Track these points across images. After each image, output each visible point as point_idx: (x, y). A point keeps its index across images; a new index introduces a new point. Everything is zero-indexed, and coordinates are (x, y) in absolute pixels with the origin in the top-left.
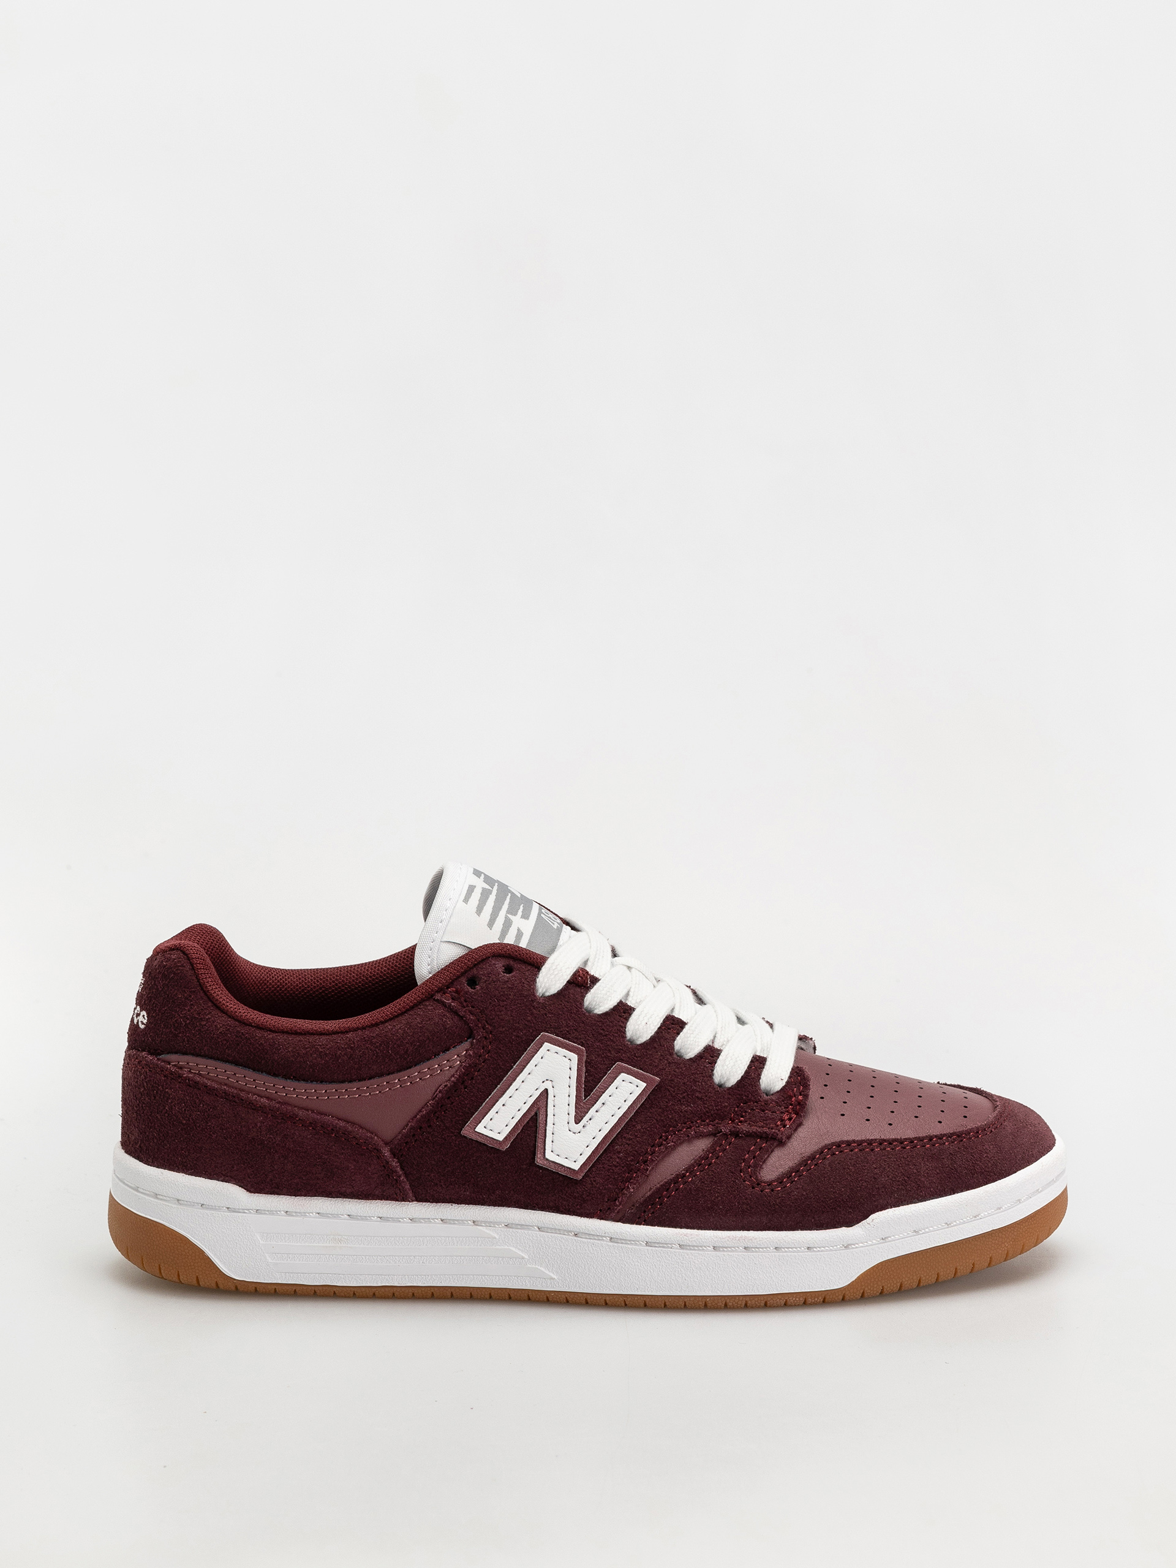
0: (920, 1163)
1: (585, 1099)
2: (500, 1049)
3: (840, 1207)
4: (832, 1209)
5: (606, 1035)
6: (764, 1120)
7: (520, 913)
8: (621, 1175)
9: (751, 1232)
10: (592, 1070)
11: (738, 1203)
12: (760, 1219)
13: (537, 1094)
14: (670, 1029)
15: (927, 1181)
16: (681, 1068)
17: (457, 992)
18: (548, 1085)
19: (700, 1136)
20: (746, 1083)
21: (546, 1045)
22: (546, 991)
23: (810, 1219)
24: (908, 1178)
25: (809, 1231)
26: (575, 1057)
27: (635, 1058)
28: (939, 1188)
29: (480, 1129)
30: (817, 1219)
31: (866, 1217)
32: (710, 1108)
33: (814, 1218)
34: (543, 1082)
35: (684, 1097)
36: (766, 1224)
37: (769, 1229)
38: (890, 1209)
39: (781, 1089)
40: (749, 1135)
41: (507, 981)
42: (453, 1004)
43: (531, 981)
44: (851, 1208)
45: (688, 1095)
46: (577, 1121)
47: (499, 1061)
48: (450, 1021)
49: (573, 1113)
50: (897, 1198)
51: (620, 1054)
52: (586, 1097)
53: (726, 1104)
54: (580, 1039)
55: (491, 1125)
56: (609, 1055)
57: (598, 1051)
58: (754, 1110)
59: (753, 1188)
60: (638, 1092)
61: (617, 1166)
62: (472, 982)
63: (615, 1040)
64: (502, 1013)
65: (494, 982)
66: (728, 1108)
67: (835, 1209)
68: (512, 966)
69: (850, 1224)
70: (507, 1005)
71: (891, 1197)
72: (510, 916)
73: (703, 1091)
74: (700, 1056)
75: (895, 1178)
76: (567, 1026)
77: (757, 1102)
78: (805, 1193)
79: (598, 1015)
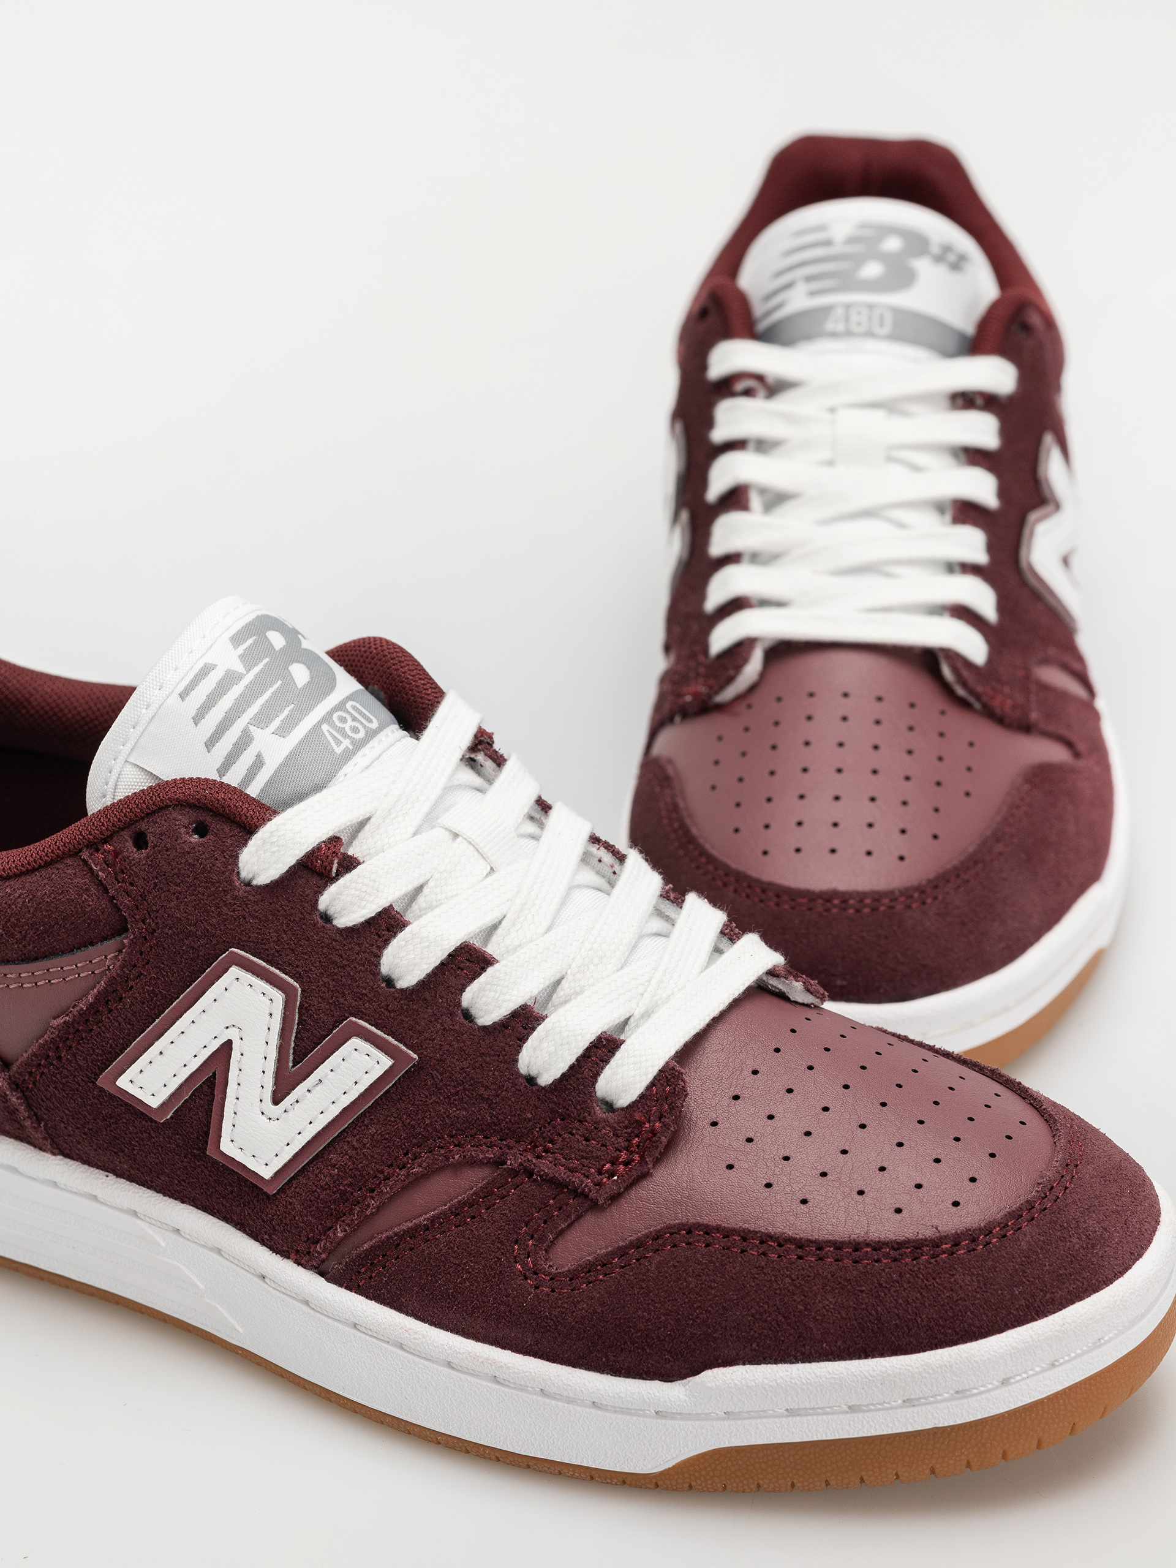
0: (816, 1294)
1: (293, 1067)
2: (163, 963)
3: (650, 1347)
4: (638, 1348)
5: (343, 967)
6: (583, 1157)
7: (276, 723)
8: (329, 1204)
9: (508, 1352)
10: (309, 1021)
11: (495, 1299)
12: (523, 1335)
13: (215, 1046)
14: (462, 970)
15: (819, 1330)
16: (464, 1042)
17: (116, 854)
18: (233, 1034)
19: (472, 1163)
20: (570, 1084)
21: (234, 971)
22: (253, 878)
23: (600, 1355)
24: (784, 1317)
25: (598, 1374)
26: (278, 997)
27: (387, 1013)
28: (839, 1344)
29: (123, 1082)
30: (612, 1358)
31: (696, 1372)
32: (501, 1117)
33: (607, 1356)
34: (227, 1028)
35: (457, 1093)
36: (531, 1345)
37: (536, 1355)
38: (741, 1366)
39: (629, 1105)
40: (551, 1181)
41: (189, 853)
42: (100, 873)
43: (231, 856)
44: (669, 1352)
45: (465, 1089)
46: (276, 1101)
47: (159, 982)
48: (93, 901)
49: (269, 1087)
50: (755, 1350)
51: (360, 1003)
52: (295, 1063)
53: (529, 1115)
54: (297, 966)
55: (140, 1080)
56: (342, 1000)
57: (324, 992)
58: (573, 1135)
59: (526, 1278)
60: (377, 1072)
61: (326, 1190)
62: (140, 841)
63: (357, 976)
64: (172, 904)
65: (167, 851)
66: (531, 1124)
67: (643, 1349)
68: (207, 825)
69: (668, 1377)
70: (180, 893)
71: (745, 1347)
72: (252, 728)
73: (493, 1087)
74: (503, 1025)
75: (761, 1314)
76: (278, 941)
77: (580, 1121)
78: (599, 1310)
79: (338, 929)
